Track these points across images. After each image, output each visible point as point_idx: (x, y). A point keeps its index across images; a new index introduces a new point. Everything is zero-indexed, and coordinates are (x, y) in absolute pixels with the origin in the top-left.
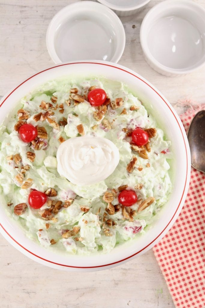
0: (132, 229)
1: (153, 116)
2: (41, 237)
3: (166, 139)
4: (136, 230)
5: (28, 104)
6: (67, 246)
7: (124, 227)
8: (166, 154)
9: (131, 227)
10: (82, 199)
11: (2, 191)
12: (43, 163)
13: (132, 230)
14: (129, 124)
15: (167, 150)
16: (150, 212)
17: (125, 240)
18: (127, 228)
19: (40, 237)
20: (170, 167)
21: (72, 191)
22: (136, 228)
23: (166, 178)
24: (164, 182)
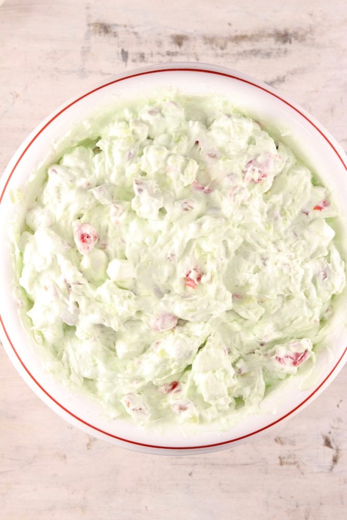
0: (289, 359)
1: (286, 145)
2: (132, 407)
3: (318, 182)
4: (296, 359)
5: (56, 172)
6: (180, 412)
7: (274, 357)
8: (323, 210)
9: (287, 357)
10: (188, 325)
11: (43, 338)
12: (106, 273)
13: (290, 361)
14: (246, 172)
15: (324, 202)
16: (315, 321)
17: (280, 379)
18: (280, 359)
19: (128, 406)
20: (336, 232)
21: (170, 315)
22: (297, 355)
23: (332, 255)
24: (329, 263)
